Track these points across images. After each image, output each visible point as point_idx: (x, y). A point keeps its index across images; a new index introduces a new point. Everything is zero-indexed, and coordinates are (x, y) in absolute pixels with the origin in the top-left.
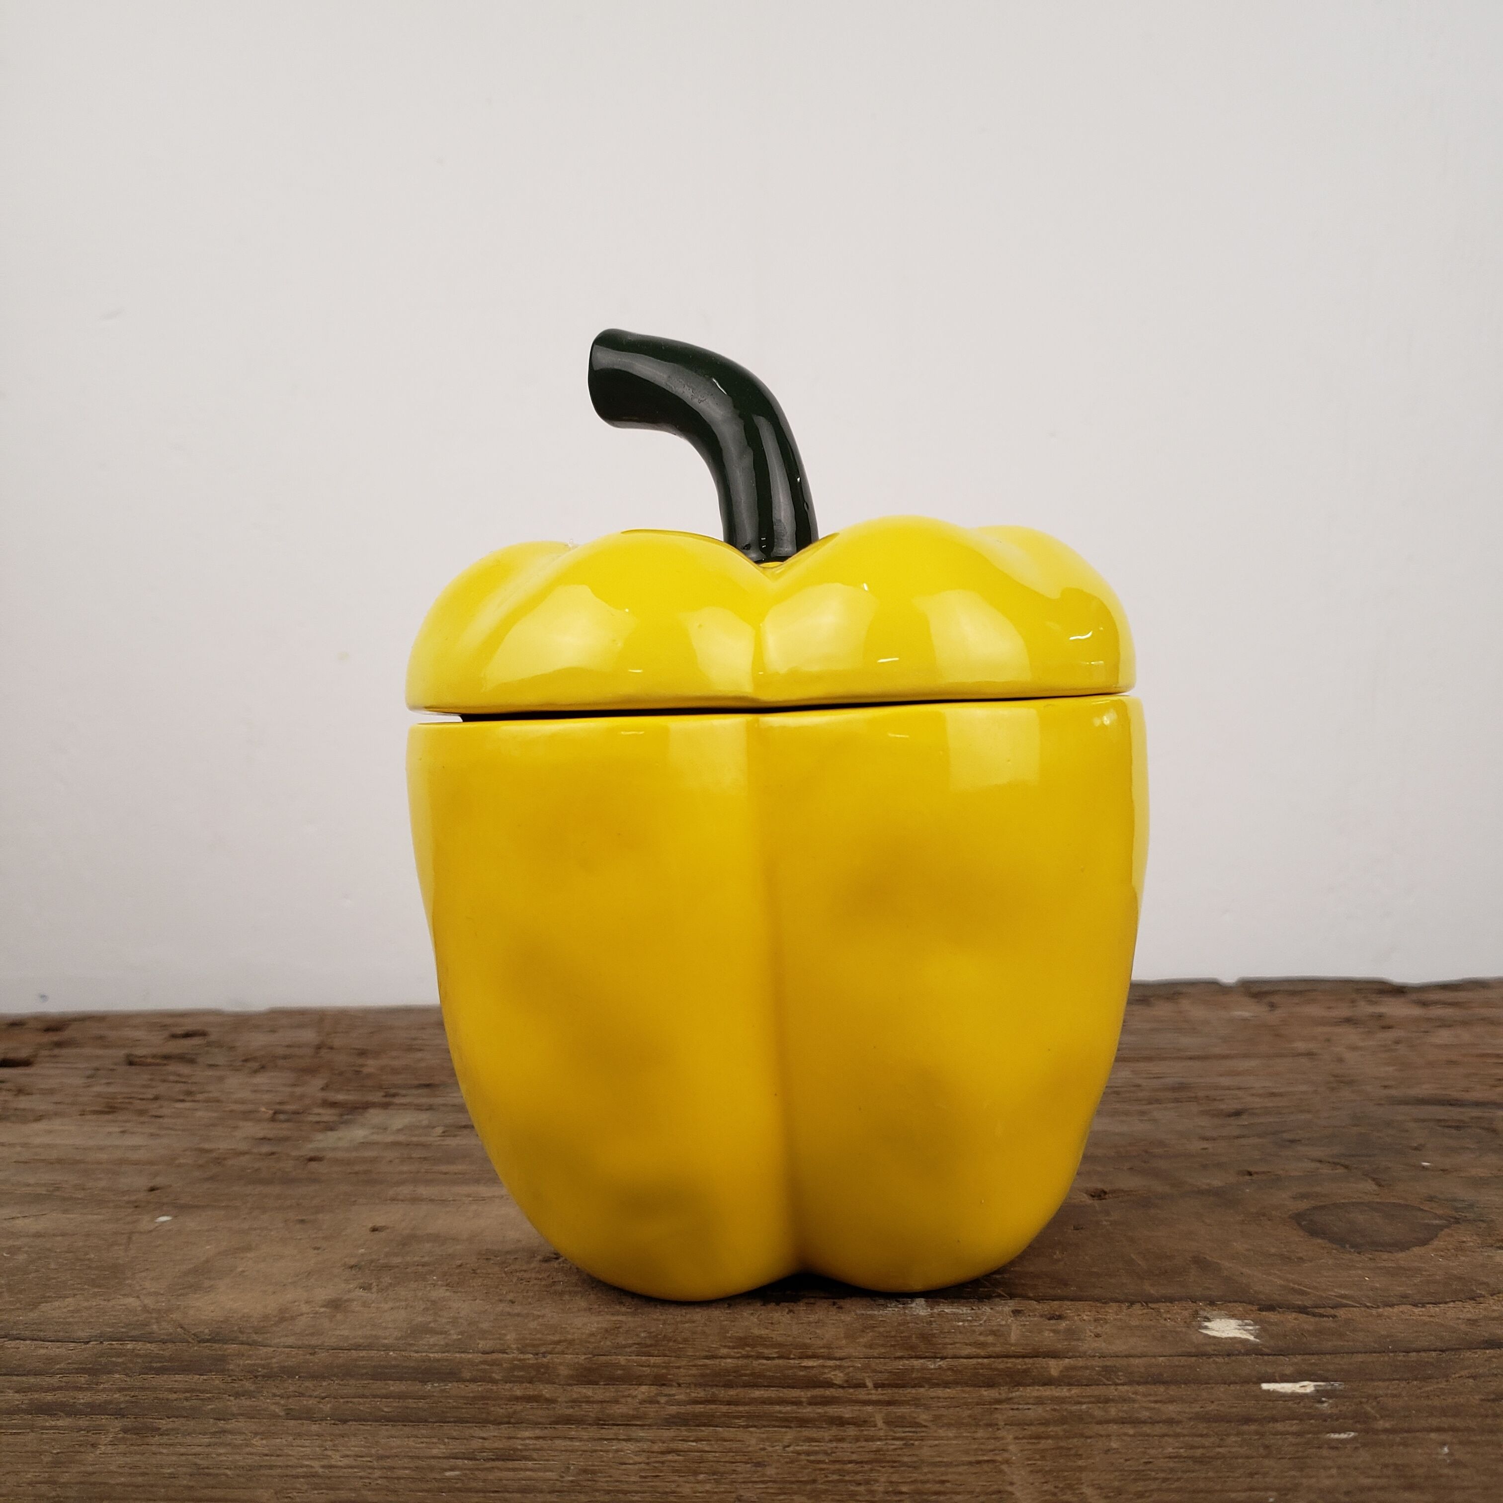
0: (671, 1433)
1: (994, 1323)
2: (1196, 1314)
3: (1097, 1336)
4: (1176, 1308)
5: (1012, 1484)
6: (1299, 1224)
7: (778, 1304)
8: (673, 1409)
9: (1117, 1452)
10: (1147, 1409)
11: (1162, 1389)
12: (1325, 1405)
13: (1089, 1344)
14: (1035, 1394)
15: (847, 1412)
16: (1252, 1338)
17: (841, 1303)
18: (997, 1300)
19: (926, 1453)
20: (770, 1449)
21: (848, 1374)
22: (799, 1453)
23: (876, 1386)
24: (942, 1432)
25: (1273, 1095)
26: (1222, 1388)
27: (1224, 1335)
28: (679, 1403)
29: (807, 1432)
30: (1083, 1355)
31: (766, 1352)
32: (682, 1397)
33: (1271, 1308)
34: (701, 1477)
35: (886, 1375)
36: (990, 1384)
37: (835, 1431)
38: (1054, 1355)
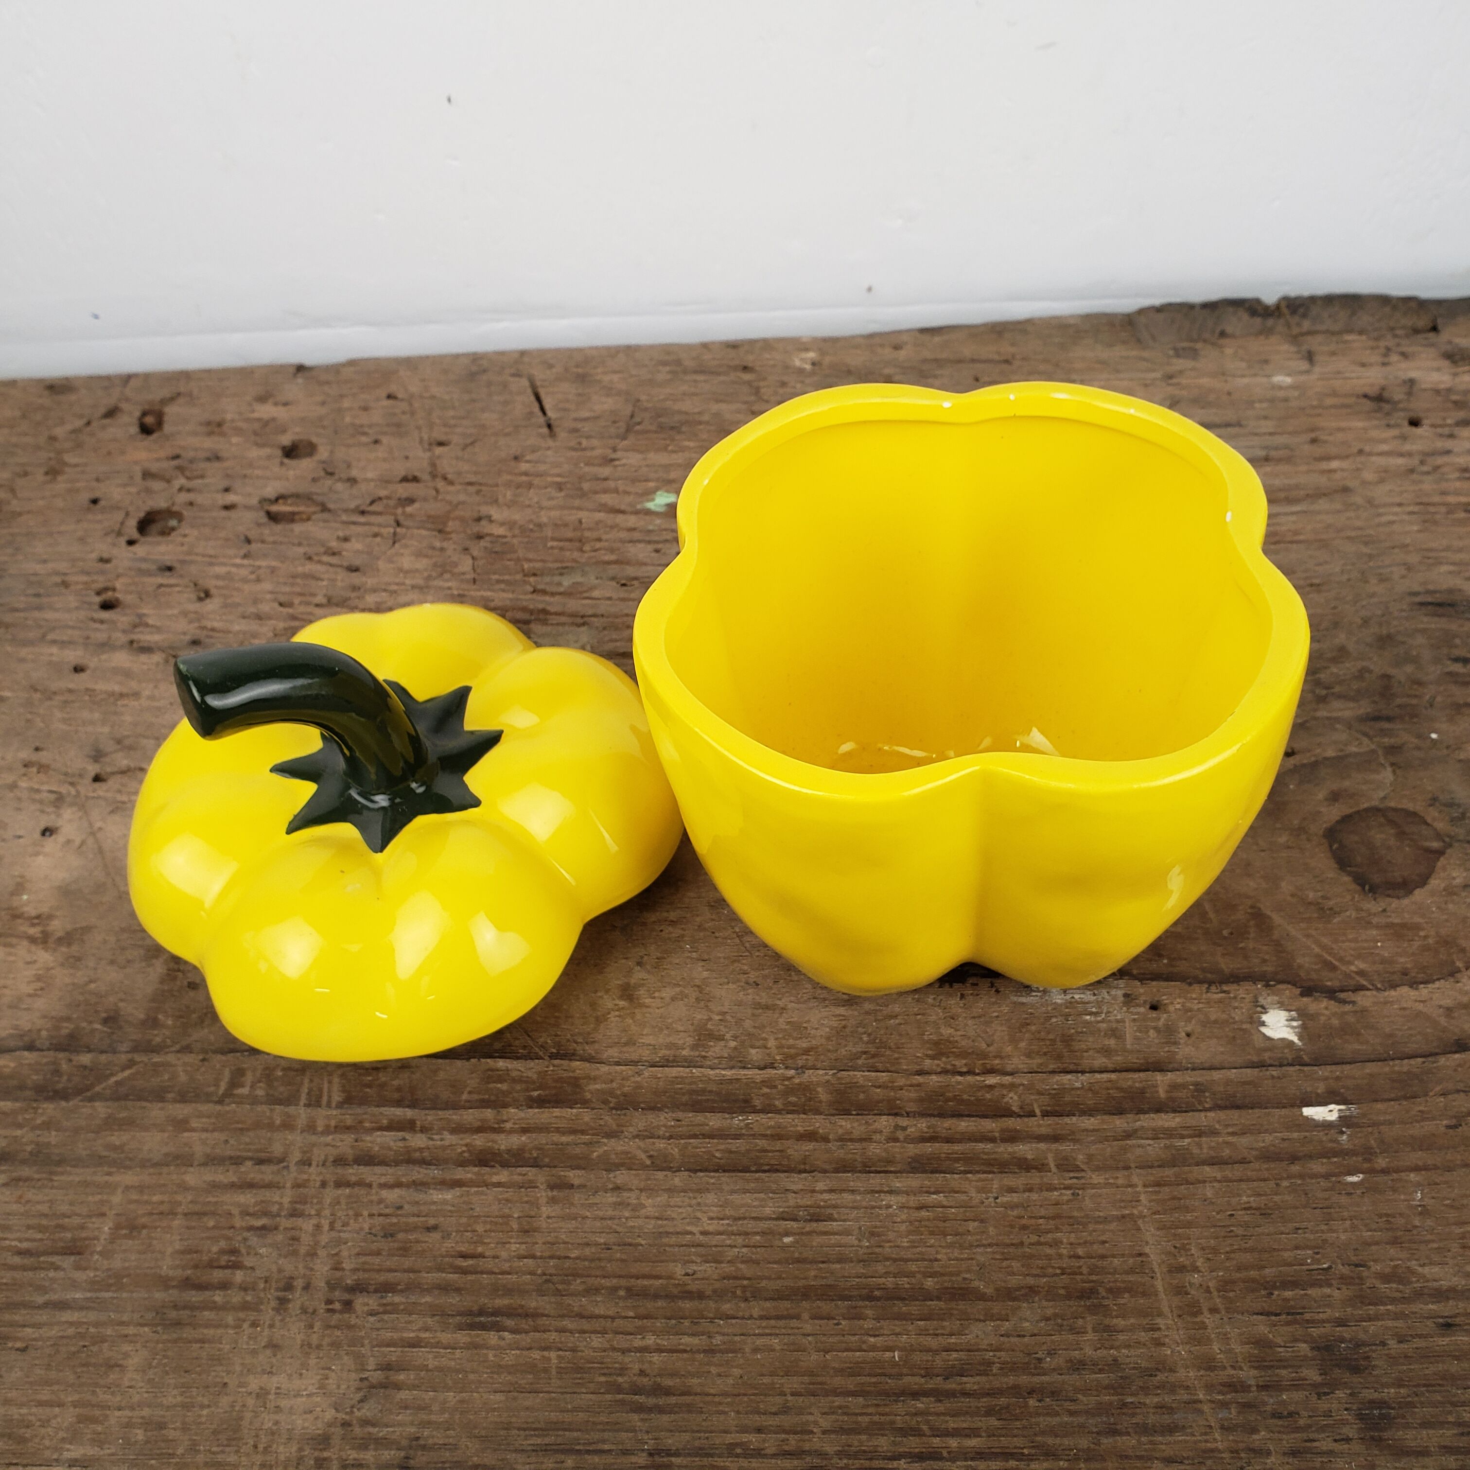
0: (917, 1182)
1: (1112, 1016)
2: (1256, 1002)
3: (1187, 1036)
4: (1241, 991)
5: (1147, 1243)
6: (1331, 848)
7: (951, 985)
8: (913, 1150)
9: (1211, 1202)
10: (1228, 1144)
11: (1236, 1115)
12: (1345, 1137)
13: (1183, 1050)
14: (1152, 1124)
15: (1028, 1151)
16: (1295, 1039)
19: (1088, 1205)
21: (1020, 1096)
22: (1006, 1207)
23: (1043, 1114)
24: (1095, 1178)
26: (1277, 1114)
27: (1277, 1035)
28: (913, 1140)
29: (1006, 1180)
30: (1180, 1066)
31: (958, 1064)
32: (913, 1132)
33: (1309, 992)
34: (949, 1239)
35: (1047, 1098)
36: (1120, 1110)
37: (1024, 1177)
38: (1159, 1067)
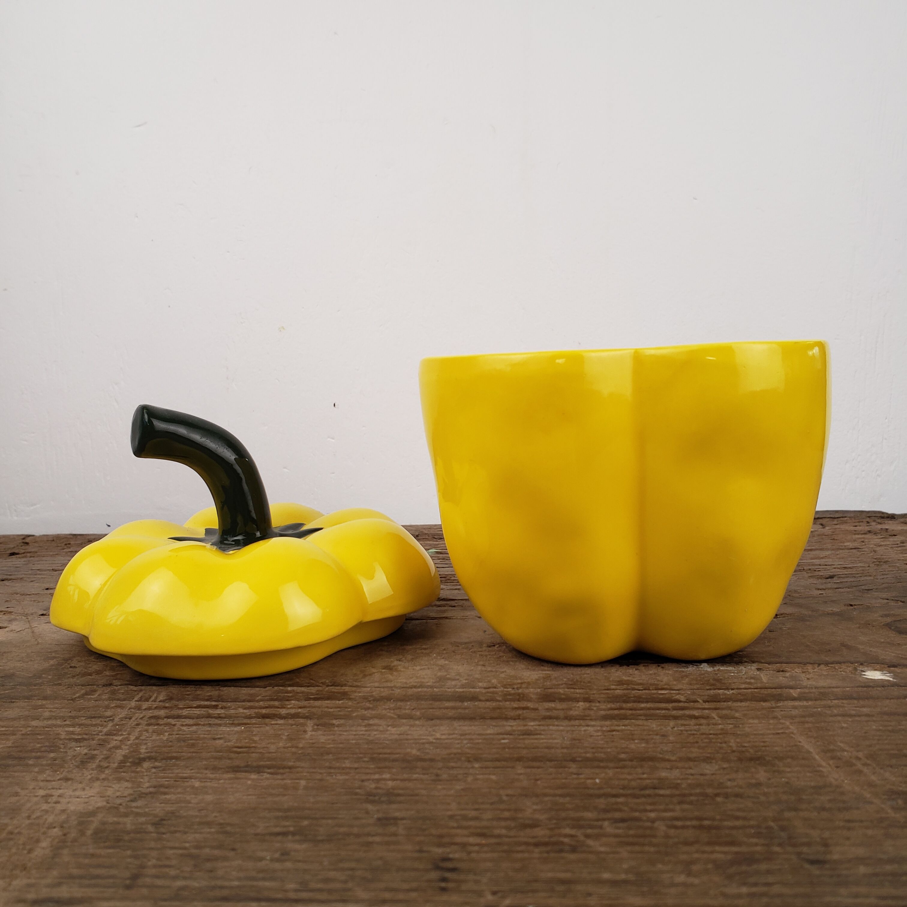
0: (608, 723)
1: (750, 674)
2: (855, 669)
3: (808, 679)
4: (844, 666)
5: (800, 742)
6: (890, 628)
7: (628, 666)
9: (847, 728)
10: (853, 710)
11: (856, 702)
13: (805, 683)
14: (792, 704)
15: (696, 713)
16: (891, 679)
17: (663, 665)
18: (746, 664)
19: (747, 729)
20: (665, 729)
21: (685, 697)
22: (681, 731)
23: (705, 702)
24: (751, 721)
25: (845, 568)
26: (888, 701)
27: (876, 678)
28: (604, 710)
29: (680, 722)
30: (806, 687)
31: (636, 687)
32: (604, 707)
33: (894, 666)
34: (636, 741)
35: (707, 697)
36: (765, 701)
37: (693, 722)
38: (791, 688)
